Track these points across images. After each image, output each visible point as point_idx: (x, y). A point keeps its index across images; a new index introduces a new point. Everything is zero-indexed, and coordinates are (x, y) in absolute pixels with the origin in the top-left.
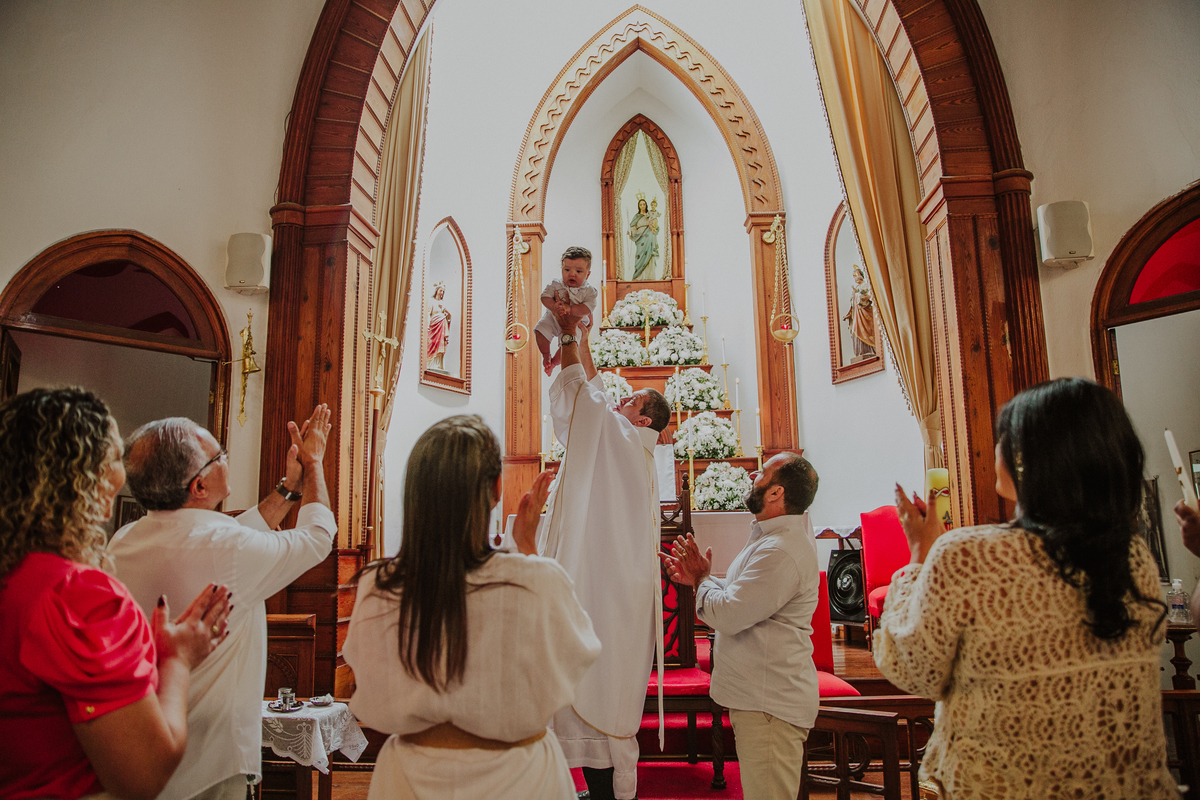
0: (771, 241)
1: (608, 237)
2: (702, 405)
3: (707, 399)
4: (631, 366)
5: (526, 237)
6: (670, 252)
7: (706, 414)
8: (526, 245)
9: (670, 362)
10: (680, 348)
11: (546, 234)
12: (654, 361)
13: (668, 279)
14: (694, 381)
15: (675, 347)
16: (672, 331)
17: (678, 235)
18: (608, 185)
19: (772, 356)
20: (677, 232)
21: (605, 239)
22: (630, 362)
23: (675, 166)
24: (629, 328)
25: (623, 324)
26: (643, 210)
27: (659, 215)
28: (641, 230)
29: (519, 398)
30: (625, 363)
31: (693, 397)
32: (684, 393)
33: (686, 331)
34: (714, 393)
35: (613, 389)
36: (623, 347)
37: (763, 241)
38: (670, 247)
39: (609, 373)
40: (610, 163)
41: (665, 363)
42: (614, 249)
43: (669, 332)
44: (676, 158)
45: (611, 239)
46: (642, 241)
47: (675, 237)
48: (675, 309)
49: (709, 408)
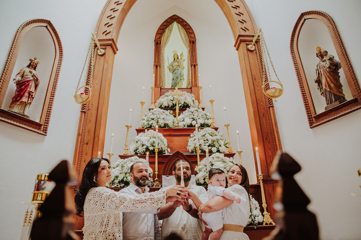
0: (253, 49)
1: (157, 67)
2: (214, 149)
3: (217, 146)
4: (167, 128)
5: (104, 47)
6: (190, 74)
7: (218, 154)
8: (103, 51)
9: (191, 125)
10: (197, 118)
11: (117, 50)
12: (181, 125)
13: (189, 87)
14: (207, 135)
15: (194, 117)
16: (192, 109)
17: (195, 66)
18: (158, 44)
19: (261, 115)
20: (194, 65)
21: (155, 67)
22: (166, 125)
23: (192, 36)
24: (166, 108)
25: (163, 106)
26: (176, 58)
27: (184, 60)
28: (175, 67)
29: (85, 142)
30: (163, 125)
31: (208, 144)
32: (202, 142)
33: (201, 110)
34: (222, 143)
35: (154, 139)
36: (162, 117)
37: (248, 50)
38: (190, 72)
39: (152, 131)
40: (159, 35)
41: (188, 126)
42: (160, 73)
43: (190, 110)
44: (193, 33)
45: (158, 67)
46: (176, 72)
47: (193, 67)
48: (194, 99)
49: (218, 151)
